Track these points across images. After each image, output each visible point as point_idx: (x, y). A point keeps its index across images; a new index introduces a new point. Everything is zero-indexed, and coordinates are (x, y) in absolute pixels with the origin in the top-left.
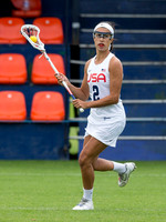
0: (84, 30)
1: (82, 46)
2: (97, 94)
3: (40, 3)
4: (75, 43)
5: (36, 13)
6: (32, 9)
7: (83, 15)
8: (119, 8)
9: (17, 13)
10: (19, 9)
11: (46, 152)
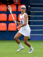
0: (31, 8)
1: (31, 12)
2: (22, 23)
3: (20, 1)
4: (29, 11)
5: (19, 3)
6: (18, 2)
7: (31, 4)
8: (40, 2)
9: (14, 3)
10: (15, 3)
11: (22, 38)
